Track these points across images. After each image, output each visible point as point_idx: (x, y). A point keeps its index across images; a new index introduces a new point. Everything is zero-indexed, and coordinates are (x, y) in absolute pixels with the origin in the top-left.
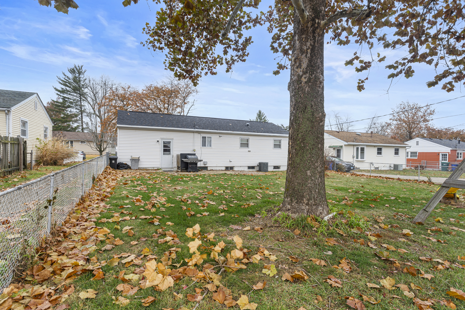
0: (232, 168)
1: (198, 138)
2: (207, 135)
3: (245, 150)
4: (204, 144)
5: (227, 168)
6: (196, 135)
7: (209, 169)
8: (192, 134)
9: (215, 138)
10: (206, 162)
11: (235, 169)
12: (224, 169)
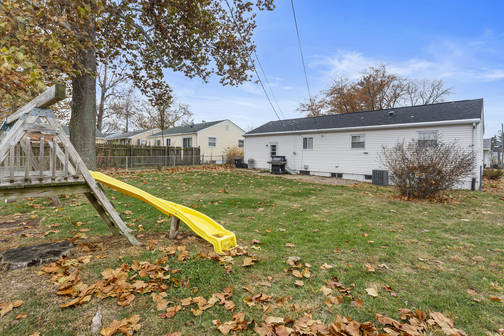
0: (340, 175)
1: (300, 140)
2: (308, 136)
3: (360, 151)
4: (305, 146)
5: (333, 175)
6: (297, 136)
7: (311, 174)
8: (293, 137)
9: (317, 139)
10: (307, 166)
11: (344, 177)
12: (329, 175)
